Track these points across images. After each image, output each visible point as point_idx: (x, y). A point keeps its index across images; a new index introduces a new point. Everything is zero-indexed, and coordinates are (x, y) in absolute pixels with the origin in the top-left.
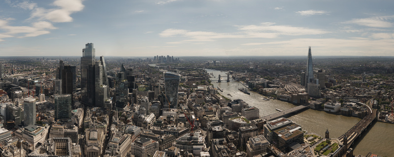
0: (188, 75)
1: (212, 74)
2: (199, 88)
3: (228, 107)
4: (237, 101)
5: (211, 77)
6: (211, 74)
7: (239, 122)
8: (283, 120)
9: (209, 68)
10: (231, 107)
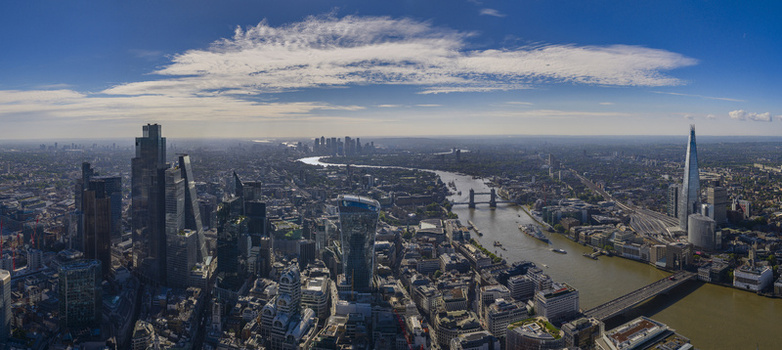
0: (395, 189)
1: (452, 184)
2: (425, 226)
3: (500, 287)
4: (522, 269)
5: (451, 194)
6: (450, 185)
7: (532, 335)
8: (643, 326)
9: (445, 170)
10: (506, 284)
